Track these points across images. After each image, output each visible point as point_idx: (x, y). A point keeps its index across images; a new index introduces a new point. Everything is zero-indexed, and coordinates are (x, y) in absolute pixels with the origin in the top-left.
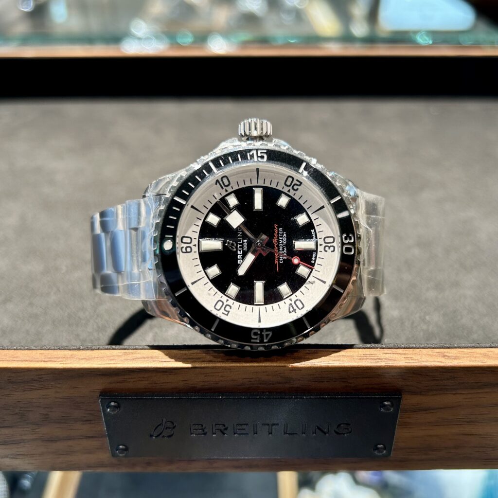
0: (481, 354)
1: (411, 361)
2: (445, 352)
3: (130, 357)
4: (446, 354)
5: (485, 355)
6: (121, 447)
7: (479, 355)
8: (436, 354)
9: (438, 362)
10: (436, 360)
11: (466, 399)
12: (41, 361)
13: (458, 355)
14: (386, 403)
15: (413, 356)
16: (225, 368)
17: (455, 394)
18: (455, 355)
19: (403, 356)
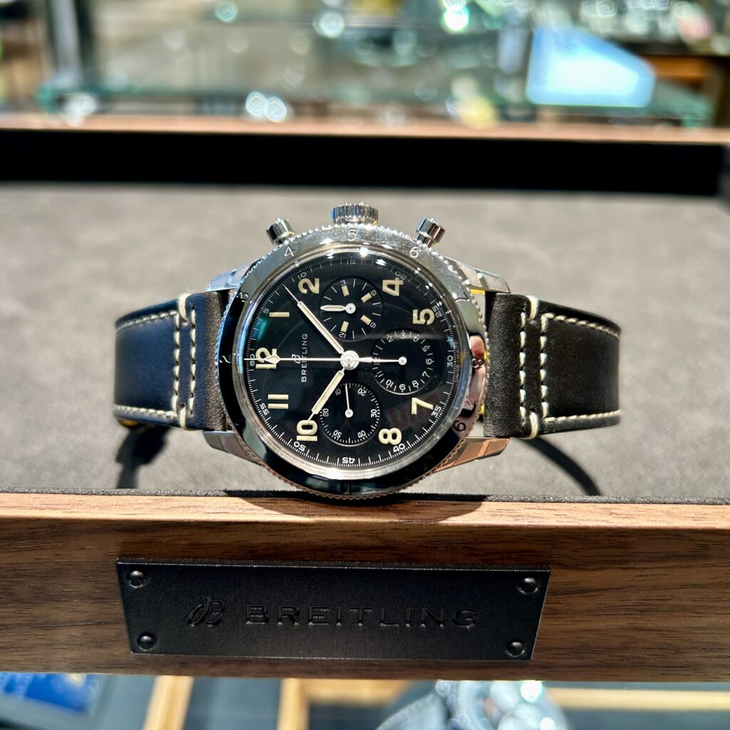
0: (663, 512)
1: (565, 520)
2: (612, 508)
3: (164, 505)
4: (615, 511)
5: (669, 514)
6: (145, 638)
7: (660, 514)
8: (599, 510)
9: (603, 521)
10: (600, 518)
11: (641, 576)
12: (36, 508)
13: (631, 513)
14: (527, 580)
15: (567, 513)
17: (624, 569)
18: (627, 513)
19: (553, 512)
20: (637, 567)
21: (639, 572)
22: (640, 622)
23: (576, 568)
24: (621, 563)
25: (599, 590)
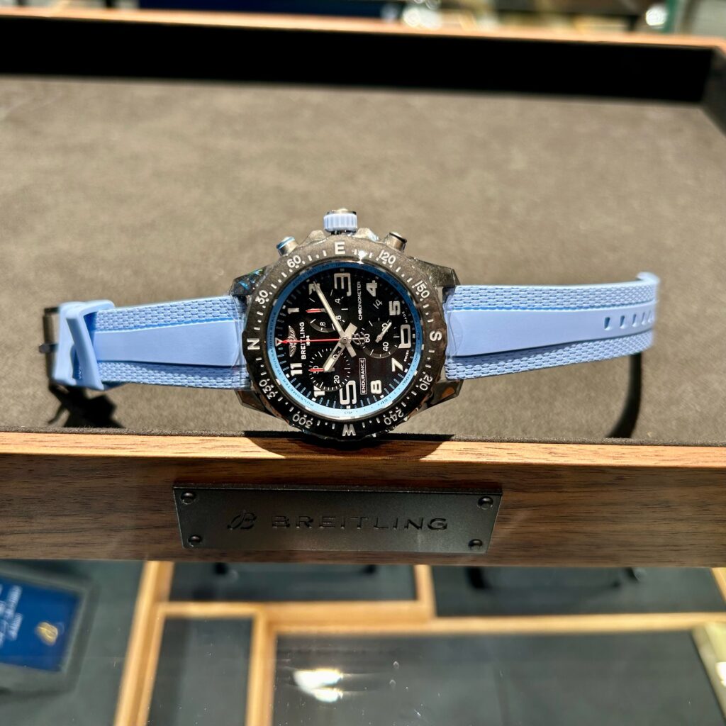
0: (591, 451)
1: (515, 458)
2: (552, 448)
3: (209, 445)
4: (552, 450)
5: (596, 453)
6: (194, 538)
7: (588, 453)
8: (542, 450)
9: (544, 459)
10: (542, 457)
12: (109, 448)
13: (567, 452)
14: (485, 500)
15: (517, 452)
16: (313, 460)
18: (562, 452)
19: (506, 451)
20: (569, 490)
21: (571, 495)
22: (571, 527)
23: (523, 491)
24: (557, 488)
25: (540, 506)
